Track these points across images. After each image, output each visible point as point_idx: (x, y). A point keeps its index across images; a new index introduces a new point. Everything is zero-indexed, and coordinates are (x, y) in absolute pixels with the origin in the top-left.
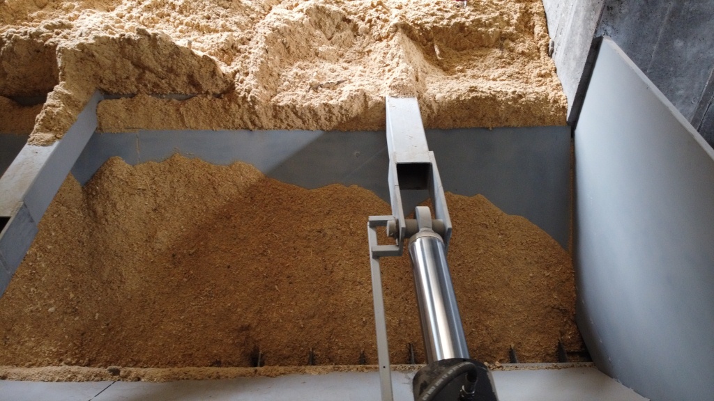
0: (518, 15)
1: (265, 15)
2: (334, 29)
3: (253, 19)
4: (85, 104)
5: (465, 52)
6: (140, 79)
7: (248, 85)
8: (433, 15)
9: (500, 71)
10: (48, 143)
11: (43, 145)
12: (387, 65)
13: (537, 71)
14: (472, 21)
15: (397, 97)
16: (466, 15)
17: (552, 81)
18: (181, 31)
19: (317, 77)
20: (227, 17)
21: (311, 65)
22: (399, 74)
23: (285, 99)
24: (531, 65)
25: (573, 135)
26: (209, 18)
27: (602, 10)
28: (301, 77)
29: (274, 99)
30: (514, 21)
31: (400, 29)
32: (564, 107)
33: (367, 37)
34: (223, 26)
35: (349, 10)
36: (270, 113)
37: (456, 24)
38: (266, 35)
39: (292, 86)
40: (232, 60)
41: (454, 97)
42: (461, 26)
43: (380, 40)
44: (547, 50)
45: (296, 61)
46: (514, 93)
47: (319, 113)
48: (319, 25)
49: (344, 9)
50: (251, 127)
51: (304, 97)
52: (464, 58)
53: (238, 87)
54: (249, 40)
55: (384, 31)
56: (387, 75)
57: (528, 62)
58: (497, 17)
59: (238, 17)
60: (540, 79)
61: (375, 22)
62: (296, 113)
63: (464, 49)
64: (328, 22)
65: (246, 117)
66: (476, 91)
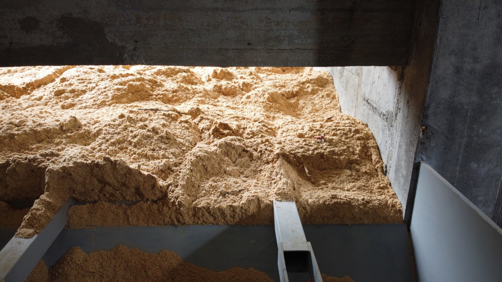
0: (360, 148)
1: (192, 148)
2: (237, 156)
3: (184, 150)
4: (60, 208)
5: (325, 171)
6: (101, 191)
7: (177, 193)
8: (302, 147)
9: (352, 184)
10: (29, 236)
11: (26, 238)
12: (273, 179)
13: (377, 185)
14: (329, 152)
15: (281, 201)
16: (324, 148)
17: (388, 192)
18: (133, 159)
19: (225, 187)
20: (166, 149)
21: (221, 179)
22: (281, 185)
23: (202, 203)
24: (372, 181)
25: (409, 230)
26: (154, 150)
27: (418, 145)
28: (214, 188)
29: (194, 203)
30: (357, 152)
31: (281, 157)
32: (400, 210)
33: (259, 161)
34: (163, 155)
35: (247, 145)
36: (191, 213)
37: (317, 153)
38: (192, 161)
39: (208, 193)
40: (167, 177)
41: (321, 202)
42: (321, 155)
43: (268, 163)
44: (382, 171)
45: (211, 177)
46: (363, 199)
47: (226, 212)
48: (227, 154)
49: (244, 144)
50: (176, 223)
51: (216, 201)
52: (325, 175)
53: (170, 195)
54: (180, 164)
55: (270, 157)
56: (273, 186)
57: (370, 179)
58: (345, 149)
59: (174, 149)
60: (380, 190)
61: (264, 152)
62: (209, 213)
63: (325, 169)
64: (233, 152)
65: (173, 216)
66: (336, 198)
